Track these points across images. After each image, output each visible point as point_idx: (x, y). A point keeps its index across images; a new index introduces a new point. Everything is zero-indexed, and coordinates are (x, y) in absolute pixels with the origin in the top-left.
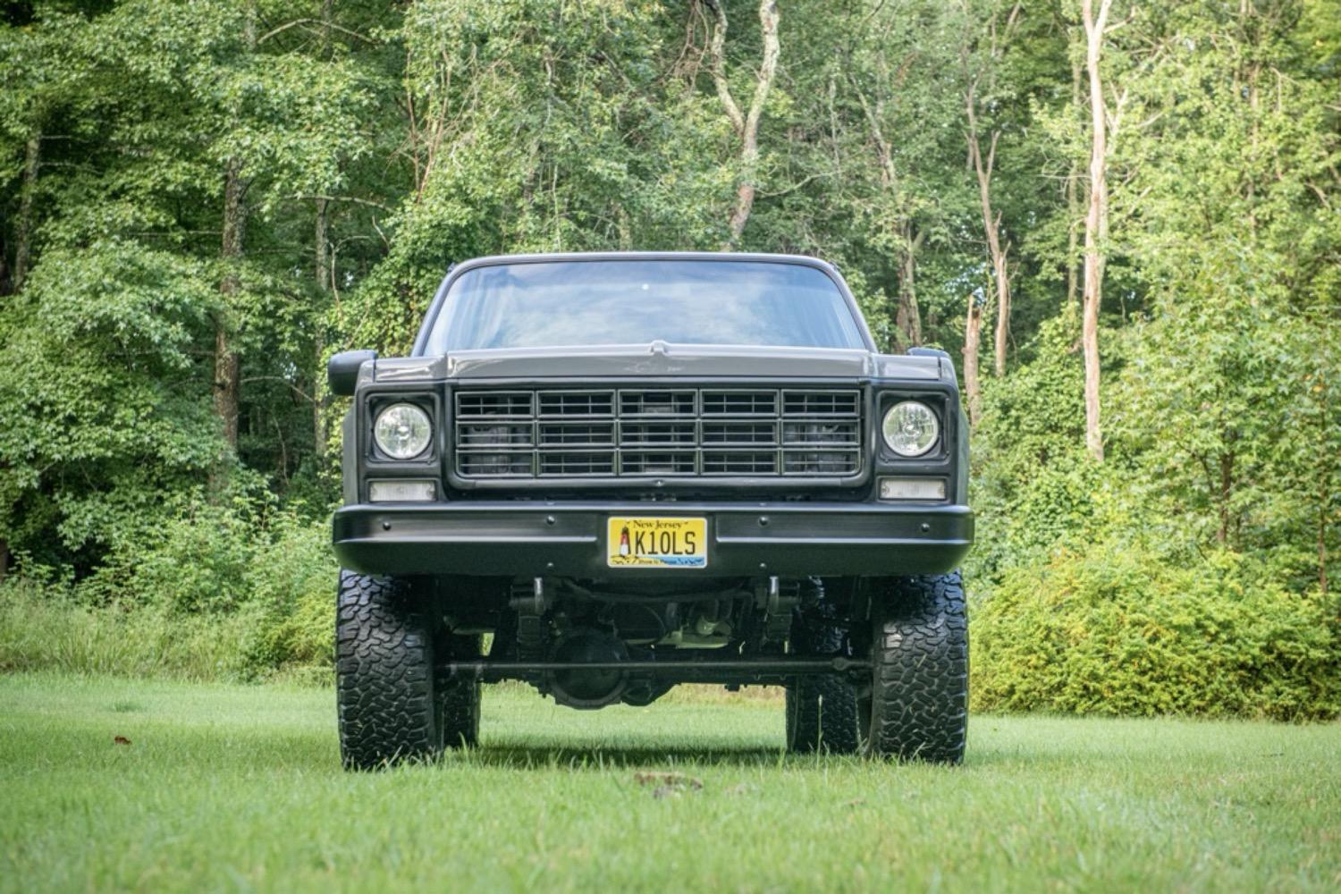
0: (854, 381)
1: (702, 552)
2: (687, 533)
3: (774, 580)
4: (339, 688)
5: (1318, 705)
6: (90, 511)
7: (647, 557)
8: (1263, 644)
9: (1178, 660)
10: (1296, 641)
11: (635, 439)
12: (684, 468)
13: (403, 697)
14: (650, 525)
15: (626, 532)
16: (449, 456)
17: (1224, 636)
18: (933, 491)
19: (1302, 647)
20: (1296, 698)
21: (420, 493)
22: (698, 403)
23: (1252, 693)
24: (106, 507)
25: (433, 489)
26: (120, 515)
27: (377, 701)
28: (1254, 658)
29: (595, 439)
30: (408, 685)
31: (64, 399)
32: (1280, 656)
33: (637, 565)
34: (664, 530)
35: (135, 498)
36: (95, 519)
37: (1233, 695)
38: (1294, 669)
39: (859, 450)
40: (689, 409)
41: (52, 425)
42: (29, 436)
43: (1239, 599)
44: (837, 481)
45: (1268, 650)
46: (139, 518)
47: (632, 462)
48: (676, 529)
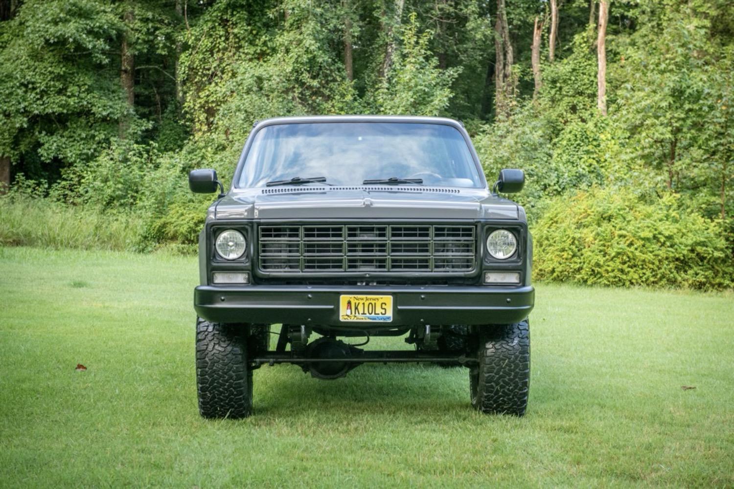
0: (472, 221)
1: (390, 313)
2: (382, 304)
3: (428, 327)
4: (198, 375)
5: (718, 280)
6: (55, 141)
7: (360, 316)
8: (689, 248)
9: (643, 257)
10: (707, 246)
11: (355, 251)
12: (380, 267)
13: (231, 381)
14: (362, 299)
15: (349, 303)
16: (255, 260)
17: (668, 244)
18: (513, 278)
19: (710, 250)
20: (706, 277)
21: (240, 278)
22: (389, 232)
23: (683, 275)
24: (64, 140)
25: (247, 277)
26: (71, 144)
27: (218, 383)
28: (684, 256)
29: (334, 251)
30: (233, 374)
31: (39, 81)
32: (698, 254)
33: (355, 320)
34: (370, 302)
35: (80, 135)
36: (58, 146)
37: (672, 275)
38: (705, 261)
39: (474, 257)
40: (384, 235)
41: (33, 95)
42: (21, 100)
43: (676, 221)
44: (462, 274)
45: (692, 251)
46: (82, 146)
47: (353, 264)
48: (376, 302)
